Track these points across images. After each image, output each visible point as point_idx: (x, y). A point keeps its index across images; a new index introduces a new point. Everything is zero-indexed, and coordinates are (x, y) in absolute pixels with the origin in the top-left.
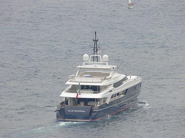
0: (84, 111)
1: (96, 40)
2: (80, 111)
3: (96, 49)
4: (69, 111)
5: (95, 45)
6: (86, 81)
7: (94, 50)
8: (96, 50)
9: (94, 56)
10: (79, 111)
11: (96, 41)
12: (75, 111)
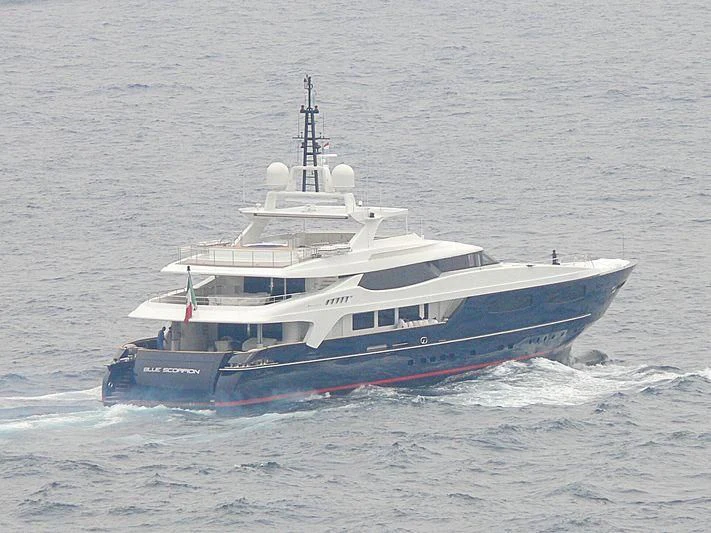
0: (194, 371)
1: (309, 108)
2: (183, 371)
3: (310, 143)
4: (147, 369)
5: (306, 127)
6: (248, 260)
7: (305, 146)
8: (311, 146)
9: (304, 168)
10: (178, 370)
11: (309, 113)
12: (166, 370)
